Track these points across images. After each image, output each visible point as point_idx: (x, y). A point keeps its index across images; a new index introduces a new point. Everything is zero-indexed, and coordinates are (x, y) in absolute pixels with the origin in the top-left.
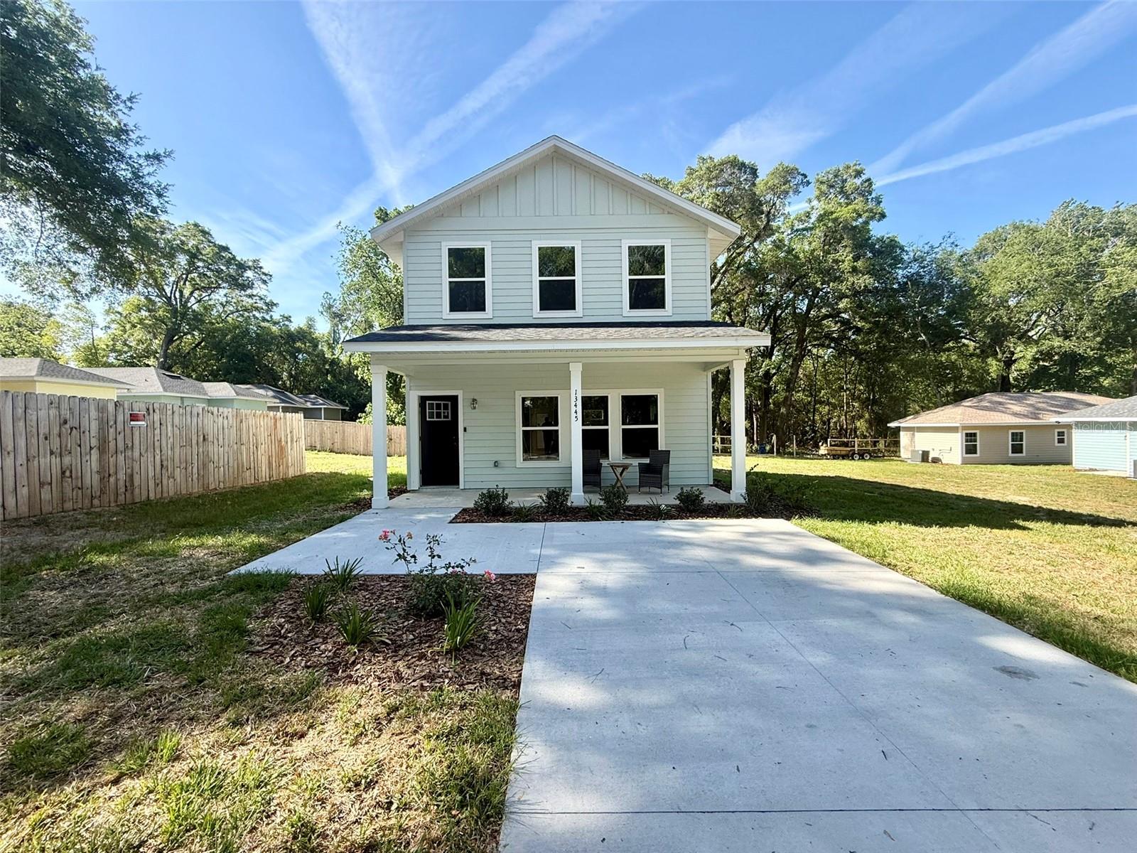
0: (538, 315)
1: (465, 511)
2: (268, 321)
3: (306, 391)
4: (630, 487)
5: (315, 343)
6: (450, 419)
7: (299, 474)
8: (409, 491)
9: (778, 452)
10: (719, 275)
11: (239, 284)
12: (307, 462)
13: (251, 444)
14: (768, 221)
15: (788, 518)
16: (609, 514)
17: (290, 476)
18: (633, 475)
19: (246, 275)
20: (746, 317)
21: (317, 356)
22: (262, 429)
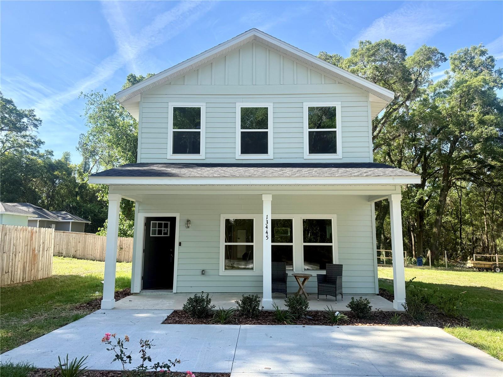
0: (240, 157)
1: (175, 312)
2: (35, 155)
3: (58, 209)
4: (311, 294)
5: (69, 172)
6: (169, 235)
7: (46, 277)
8: (132, 294)
9: (433, 265)
10: (380, 125)
11: (18, 128)
12: (53, 266)
13: (11, 253)
14: (416, 86)
15: (442, 327)
16: (293, 318)
17: (39, 278)
18: (312, 284)
19: (23, 120)
20: (402, 157)
21: (70, 181)
22: (21, 240)
